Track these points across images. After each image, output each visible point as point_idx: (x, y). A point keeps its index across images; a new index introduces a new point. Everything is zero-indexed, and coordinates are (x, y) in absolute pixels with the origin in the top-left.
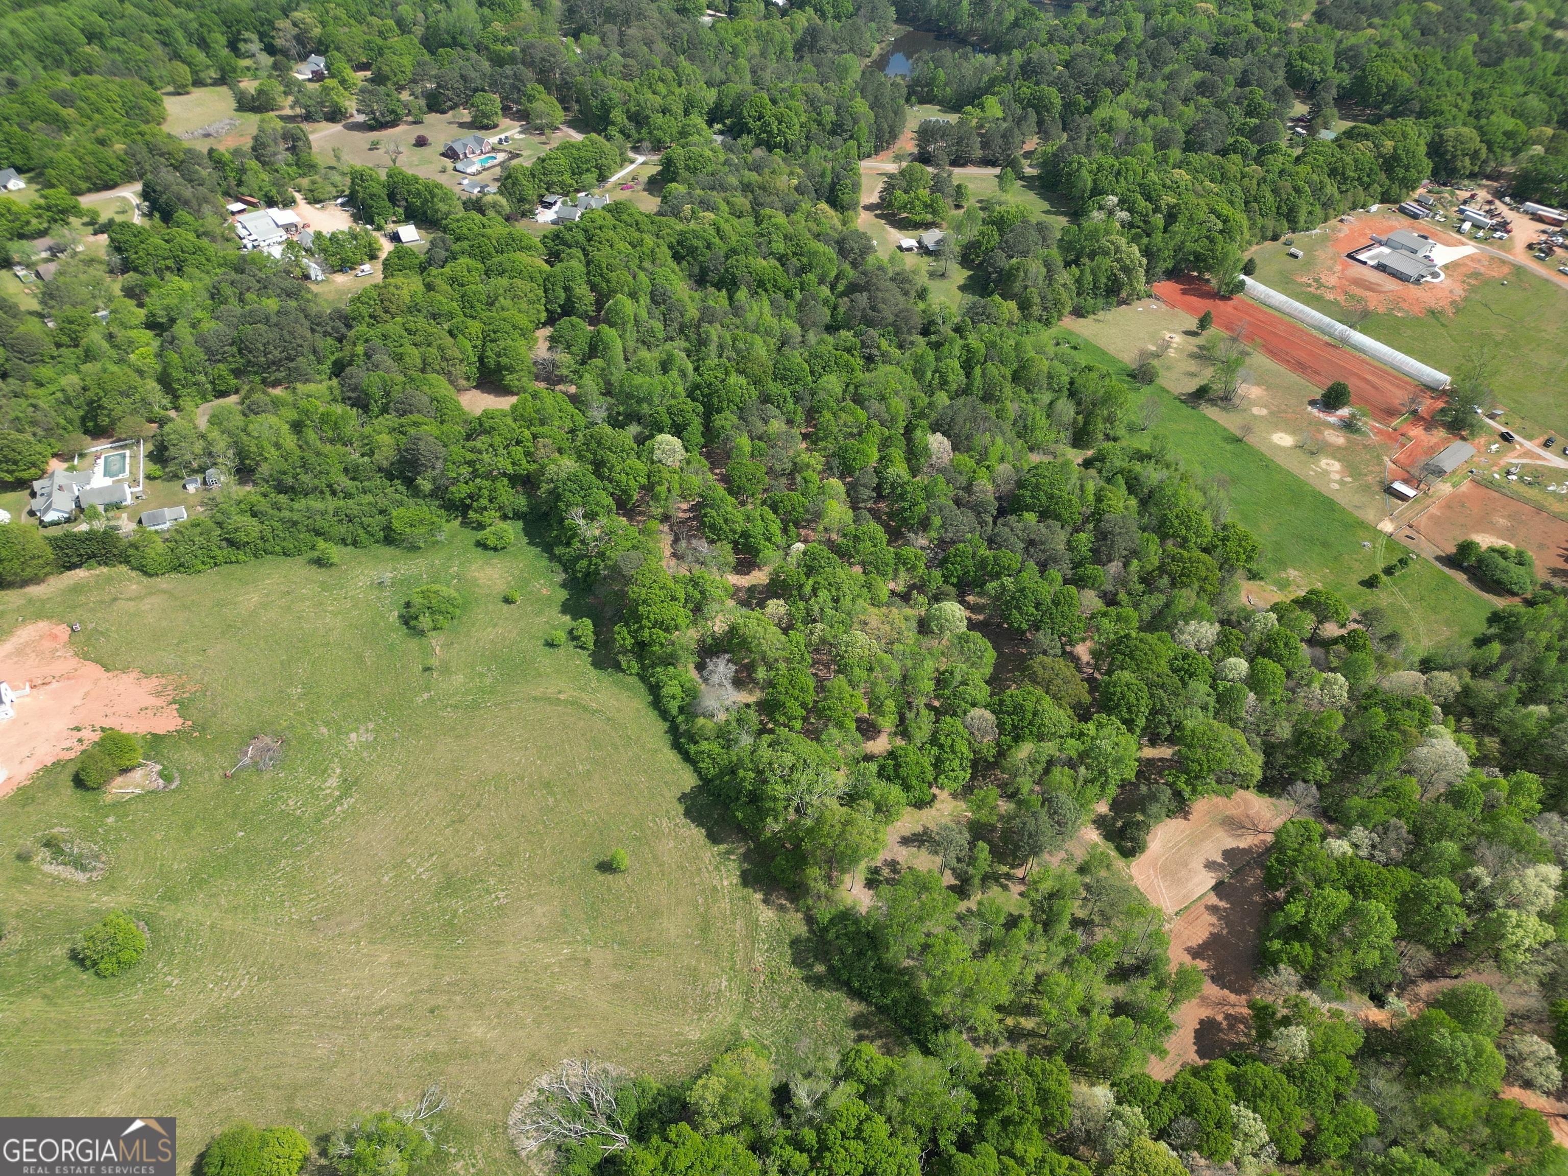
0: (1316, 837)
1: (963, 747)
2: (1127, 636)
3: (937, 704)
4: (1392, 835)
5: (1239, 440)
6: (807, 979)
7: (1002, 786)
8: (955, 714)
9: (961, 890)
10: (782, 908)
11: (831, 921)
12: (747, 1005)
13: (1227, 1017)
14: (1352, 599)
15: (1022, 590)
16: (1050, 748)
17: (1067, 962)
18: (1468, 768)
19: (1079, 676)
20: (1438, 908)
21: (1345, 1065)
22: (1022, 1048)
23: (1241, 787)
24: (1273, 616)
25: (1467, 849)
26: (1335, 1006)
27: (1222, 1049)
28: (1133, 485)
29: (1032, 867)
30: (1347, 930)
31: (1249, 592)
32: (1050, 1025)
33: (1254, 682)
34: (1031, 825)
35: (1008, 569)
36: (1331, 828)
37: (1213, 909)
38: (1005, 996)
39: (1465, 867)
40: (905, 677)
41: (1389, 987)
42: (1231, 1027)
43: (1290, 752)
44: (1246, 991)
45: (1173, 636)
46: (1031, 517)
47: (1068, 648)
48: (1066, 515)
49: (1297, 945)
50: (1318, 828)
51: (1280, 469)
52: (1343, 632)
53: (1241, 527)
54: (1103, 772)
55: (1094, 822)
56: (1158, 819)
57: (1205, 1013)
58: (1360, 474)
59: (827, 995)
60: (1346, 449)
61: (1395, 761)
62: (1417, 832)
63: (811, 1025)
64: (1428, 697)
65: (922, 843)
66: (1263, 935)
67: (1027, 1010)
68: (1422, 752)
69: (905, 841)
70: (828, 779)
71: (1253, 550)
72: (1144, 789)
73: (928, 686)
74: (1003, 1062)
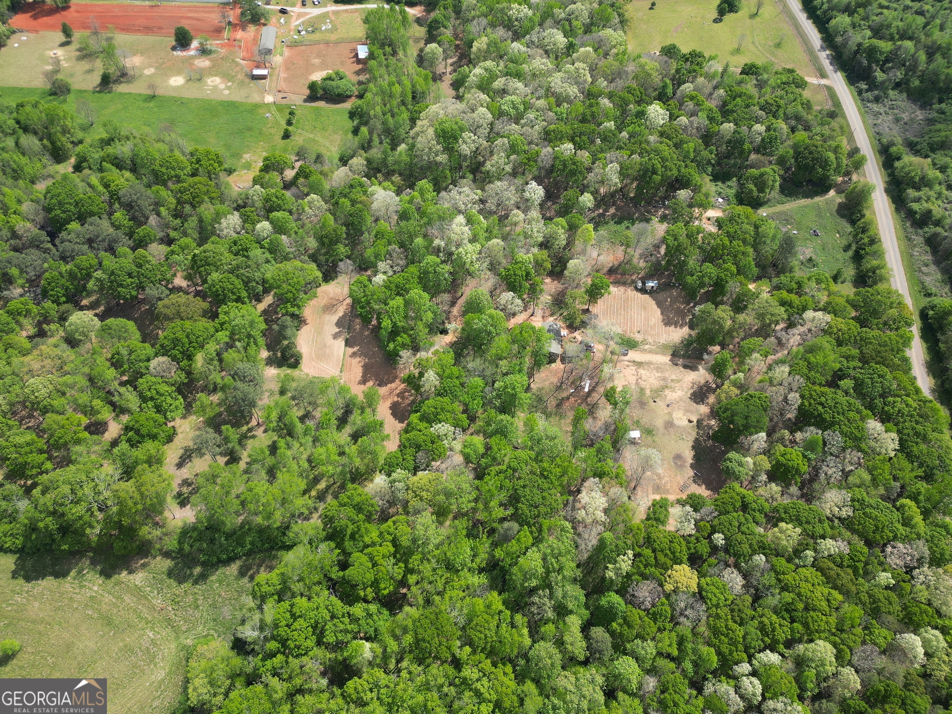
0: (367, 283)
1: (164, 388)
2: (195, 255)
3: (125, 378)
4: (395, 255)
5: (154, 96)
6: (196, 582)
7: (204, 389)
8: (142, 375)
9: (233, 459)
10: (144, 566)
11: (179, 542)
12: (176, 630)
13: (398, 395)
14: (285, 150)
15: (113, 273)
16: (212, 347)
17: (315, 440)
18: (398, 199)
19: (191, 296)
20: (435, 272)
21: (455, 369)
22: (329, 498)
23: (317, 287)
24: (257, 187)
25: (425, 236)
26: (432, 350)
27: (407, 411)
28: (119, 164)
29: (258, 415)
30: (411, 314)
31: (235, 182)
32: (333, 475)
33: (279, 229)
34: (239, 394)
35: (91, 267)
36: (369, 273)
37: (354, 355)
38: (303, 485)
39: (431, 245)
40: (91, 380)
41: (443, 323)
42: (403, 398)
43: (323, 251)
44: (396, 377)
45: (219, 236)
46: (74, 226)
47: (170, 286)
48: (95, 209)
49: (399, 338)
50: (364, 278)
51: (191, 101)
52: (295, 171)
53: (201, 148)
54: (249, 336)
55: (267, 364)
56: (295, 336)
57: (388, 403)
58: (233, 77)
59: (213, 578)
60: (214, 66)
61: (369, 220)
62: (402, 245)
63: (220, 600)
64: (356, 176)
65: (190, 457)
66: (383, 347)
67: (316, 480)
68: (375, 206)
69: (180, 465)
70: (102, 477)
71: (218, 157)
72: (275, 327)
73: (111, 373)
74: (328, 513)
